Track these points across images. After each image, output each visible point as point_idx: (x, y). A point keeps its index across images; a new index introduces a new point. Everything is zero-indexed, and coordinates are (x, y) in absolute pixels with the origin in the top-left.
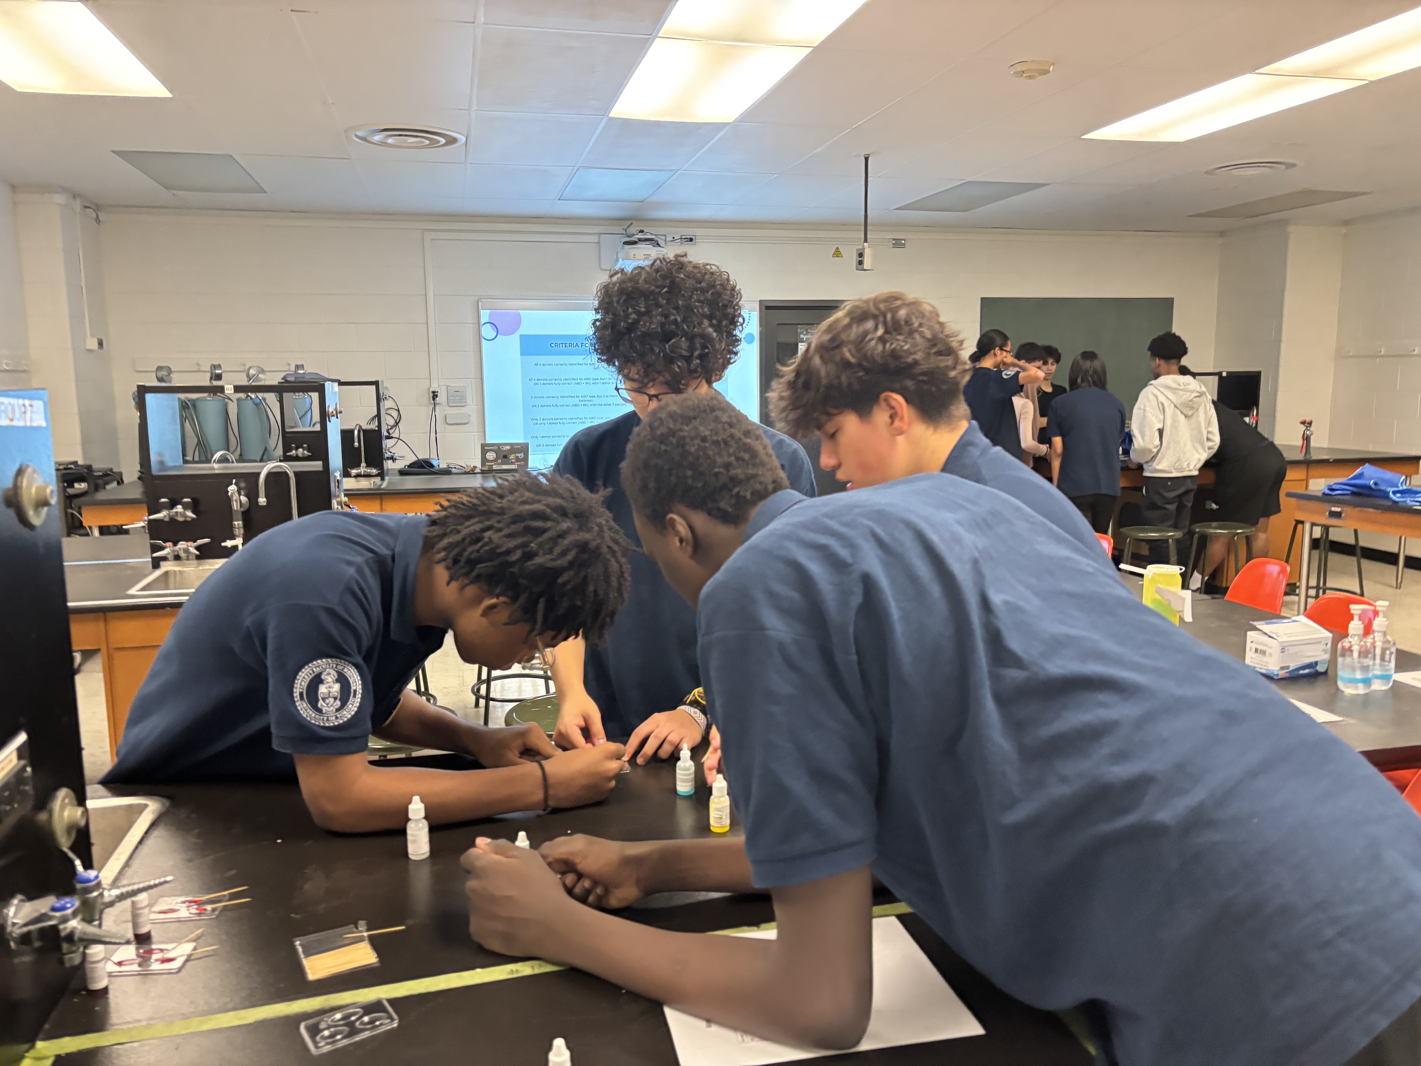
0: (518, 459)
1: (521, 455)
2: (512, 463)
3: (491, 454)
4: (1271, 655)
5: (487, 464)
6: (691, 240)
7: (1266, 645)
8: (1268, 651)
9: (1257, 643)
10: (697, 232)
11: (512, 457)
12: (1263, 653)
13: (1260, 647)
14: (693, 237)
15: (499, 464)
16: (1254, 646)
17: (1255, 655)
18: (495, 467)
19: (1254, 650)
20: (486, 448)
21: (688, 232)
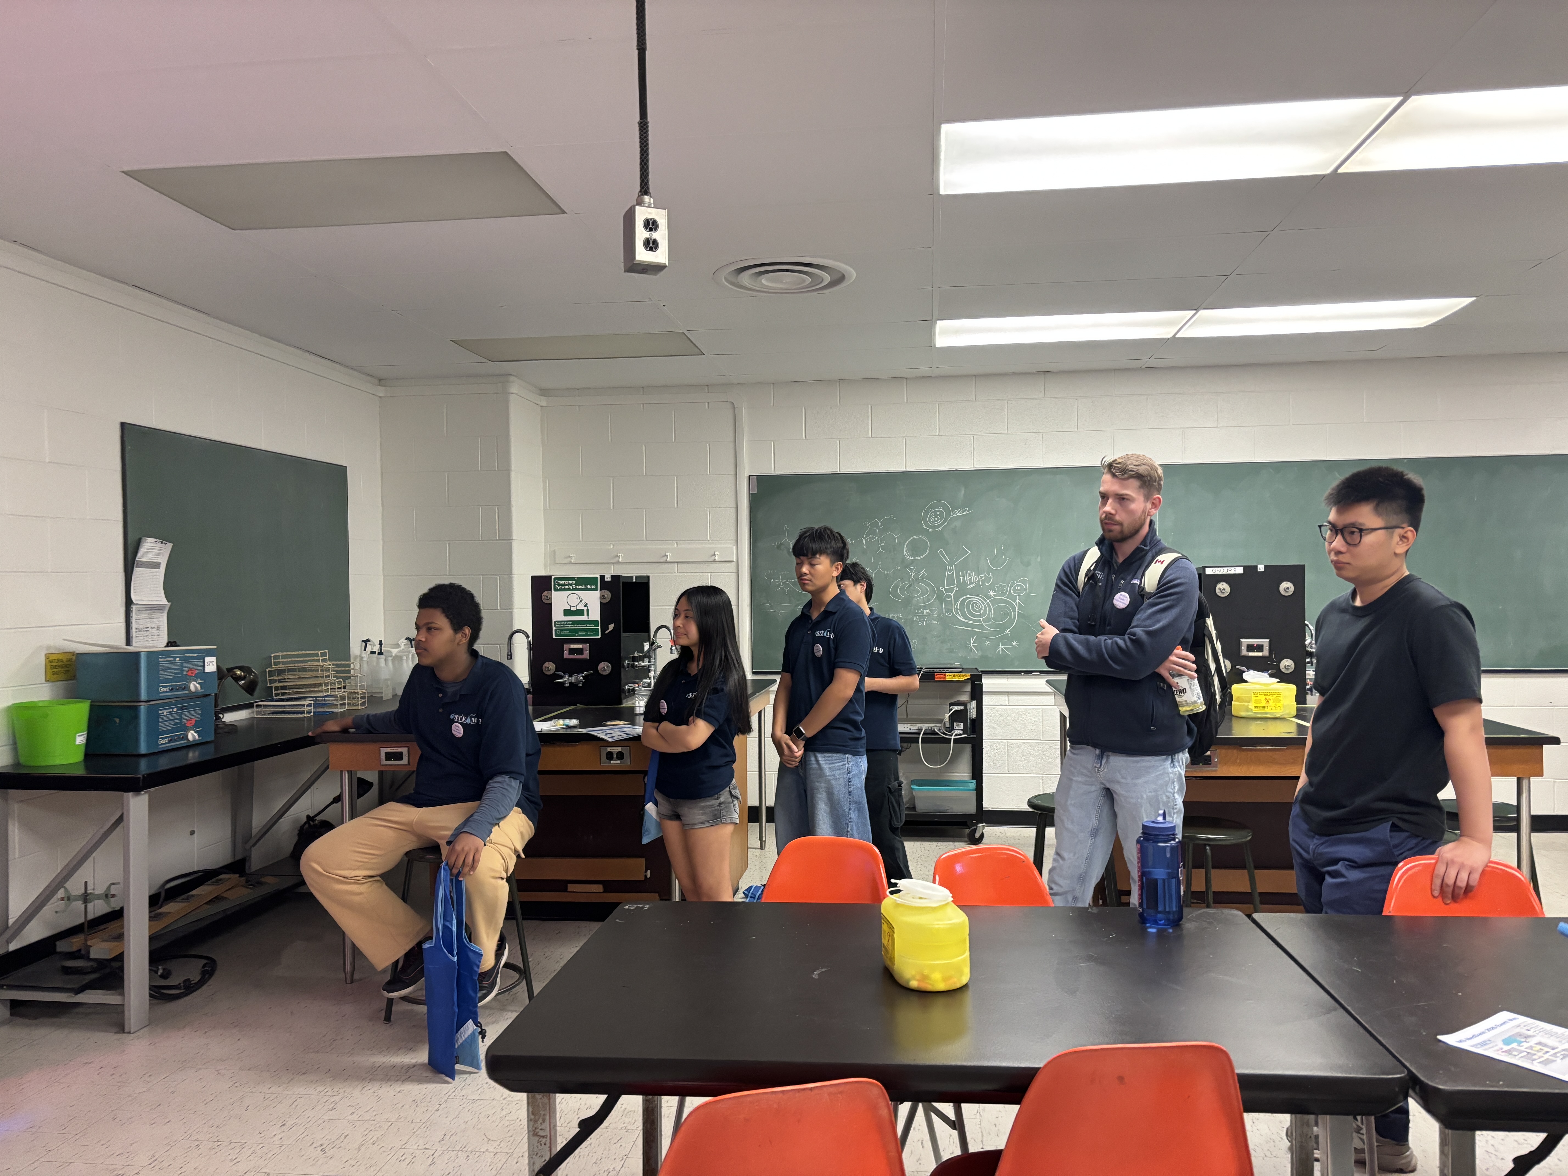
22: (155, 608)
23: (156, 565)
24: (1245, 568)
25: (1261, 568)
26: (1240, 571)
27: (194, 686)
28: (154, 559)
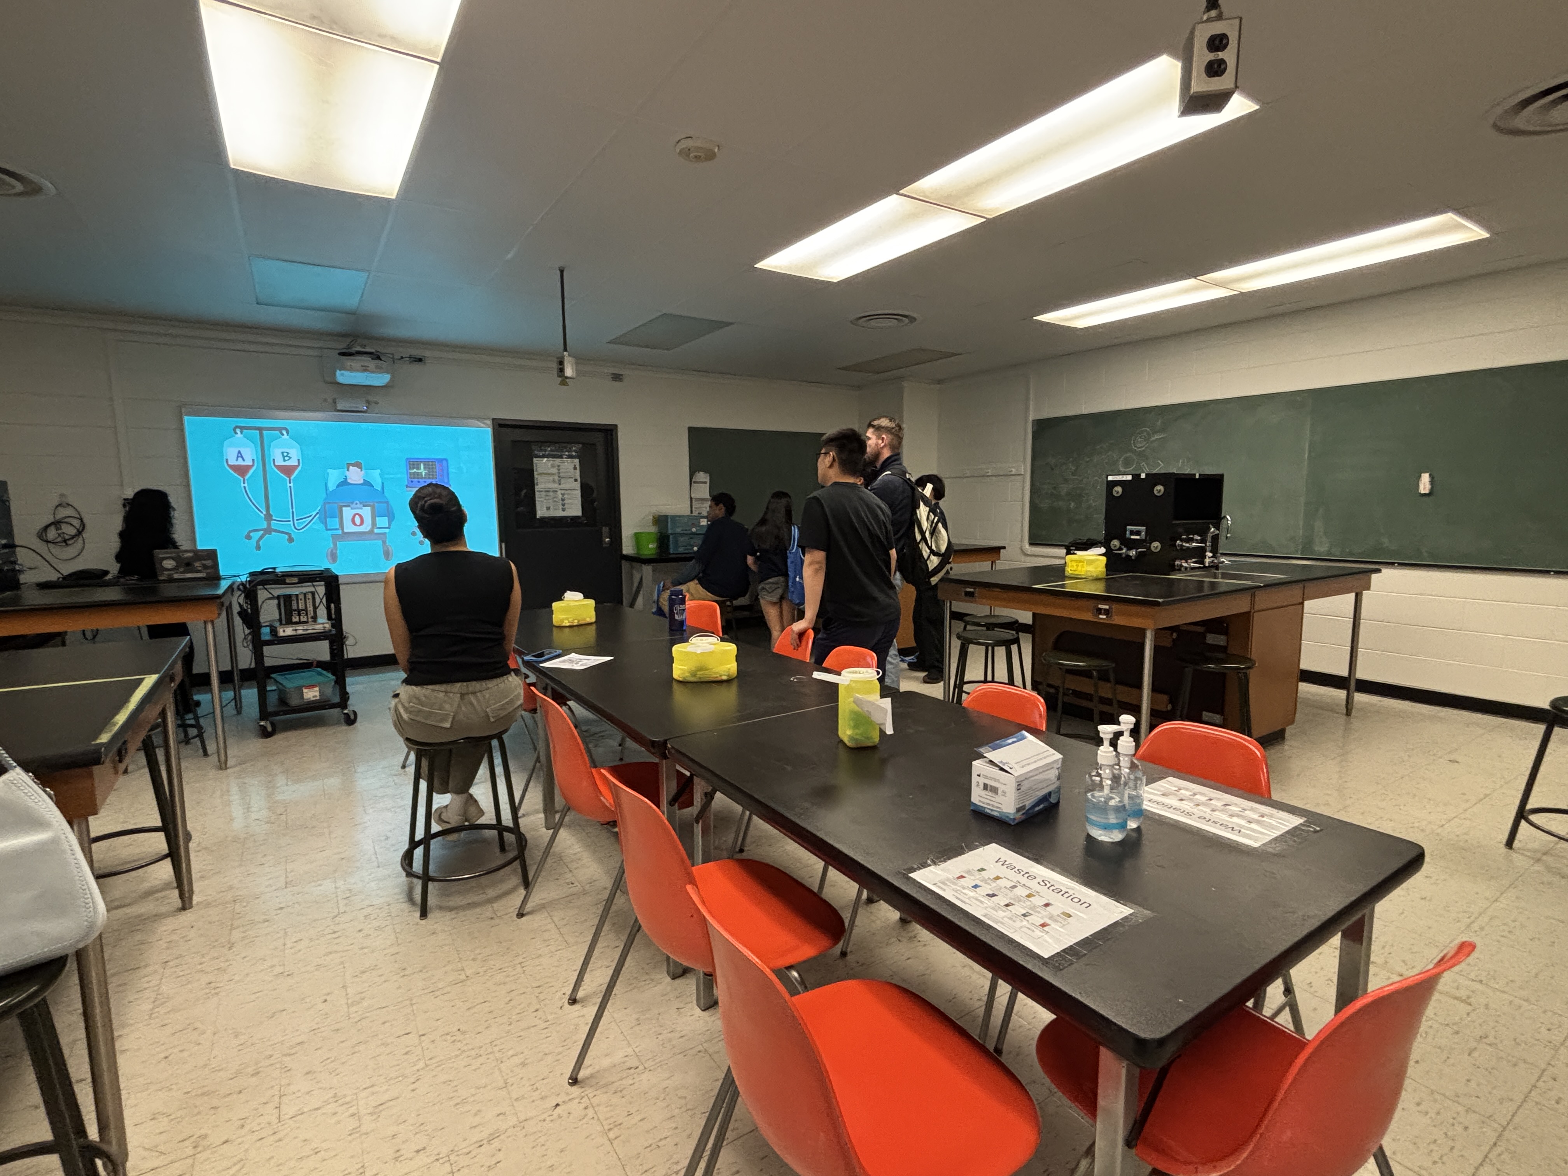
0: (205, 567)
1: (209, 563)
2: (199, 571)
3: (169, 563)
4: (1004, 793)
6: (420, 360)
7: (998, 781)
8: (1001, 788)
9: (986, 777)
10: (428, 354)
11: (197, 564)
12: (995, 790)
13: (990, 783)
14: (423, 359)
15: (181, 573)
16: (982, 781)
17: (984, 793)
18: (176, 576)
19: (982, 786)
21: (417, 352)
22: (703, 500)
23: (705, 483)
24: (1133, 475)
25: (1143, 476)
26: (1129, 478)
27: (694, 530)
28: (704, 480)
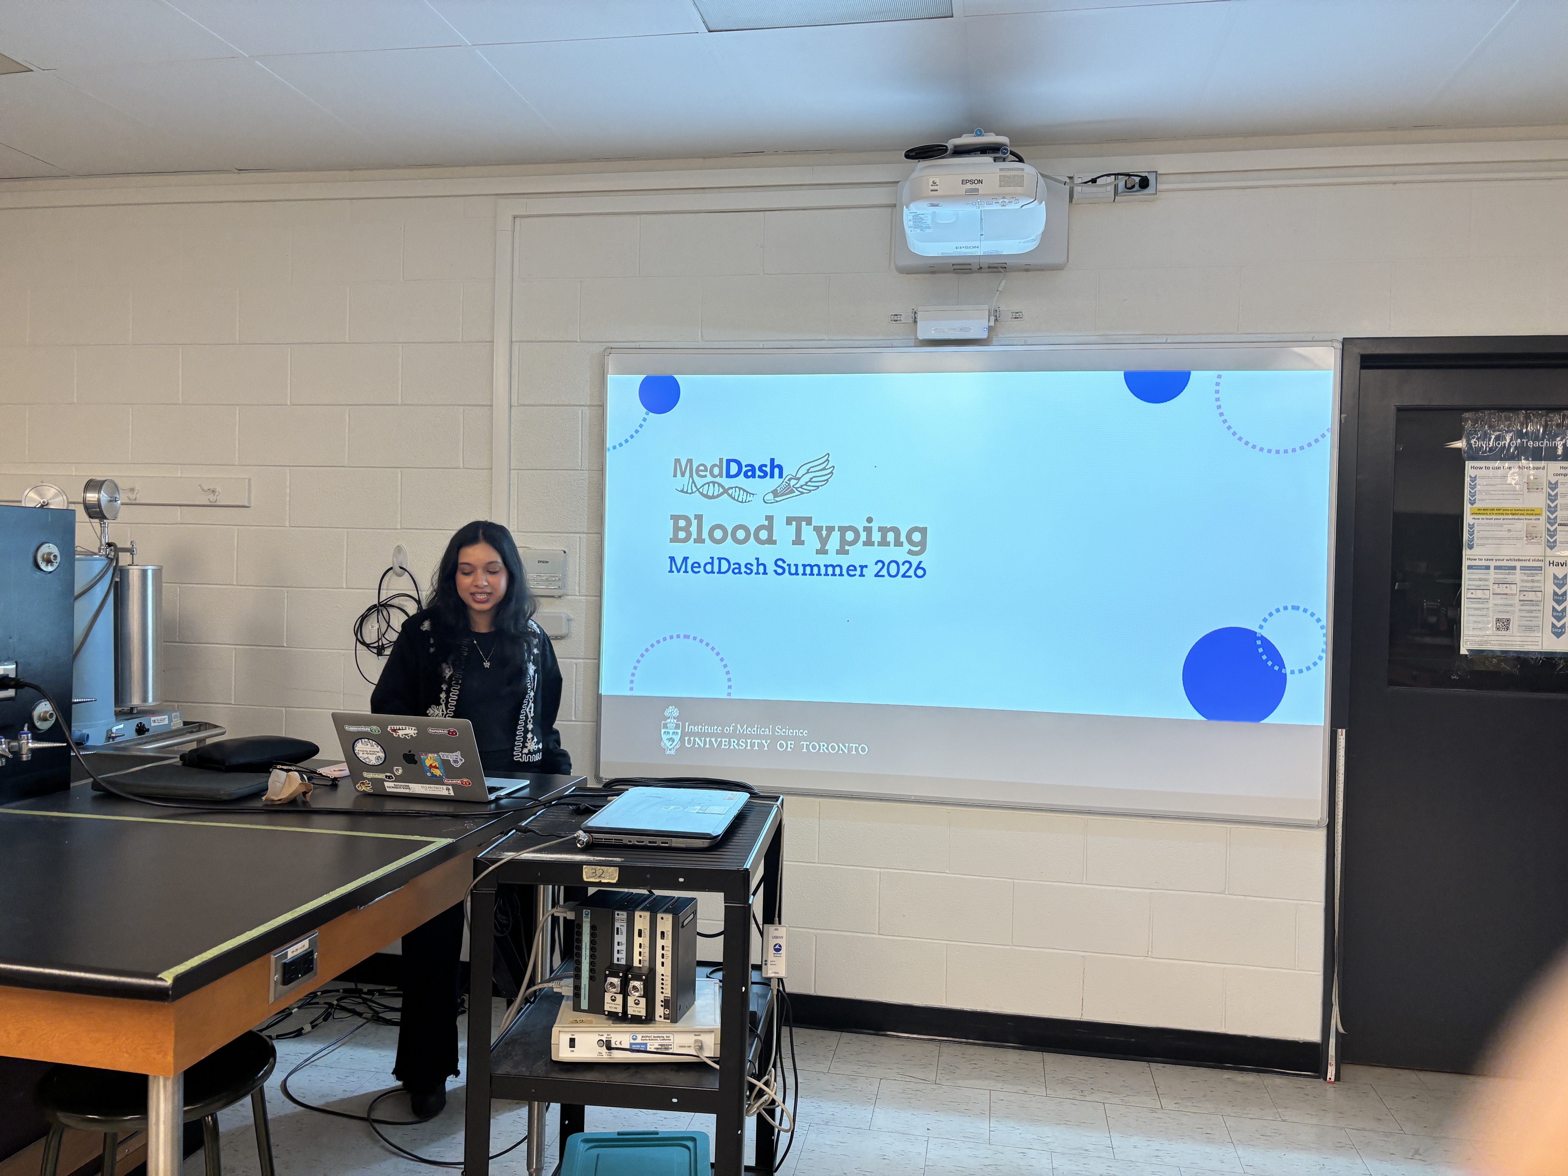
0: (449, 770)
2: (436, 781)
3: (368, 748)
5: (365, 774)
6: (1145, 187)
10: (1166, 166)
11: (430, 760)
14: (1152, 179)
15: (399, 779)
18: (389, 786)
20: (347, 728)
21: (1135, 162)
